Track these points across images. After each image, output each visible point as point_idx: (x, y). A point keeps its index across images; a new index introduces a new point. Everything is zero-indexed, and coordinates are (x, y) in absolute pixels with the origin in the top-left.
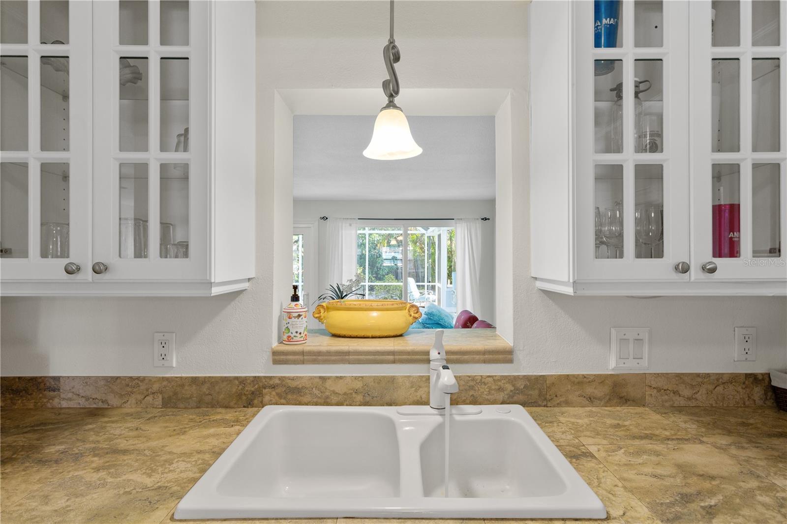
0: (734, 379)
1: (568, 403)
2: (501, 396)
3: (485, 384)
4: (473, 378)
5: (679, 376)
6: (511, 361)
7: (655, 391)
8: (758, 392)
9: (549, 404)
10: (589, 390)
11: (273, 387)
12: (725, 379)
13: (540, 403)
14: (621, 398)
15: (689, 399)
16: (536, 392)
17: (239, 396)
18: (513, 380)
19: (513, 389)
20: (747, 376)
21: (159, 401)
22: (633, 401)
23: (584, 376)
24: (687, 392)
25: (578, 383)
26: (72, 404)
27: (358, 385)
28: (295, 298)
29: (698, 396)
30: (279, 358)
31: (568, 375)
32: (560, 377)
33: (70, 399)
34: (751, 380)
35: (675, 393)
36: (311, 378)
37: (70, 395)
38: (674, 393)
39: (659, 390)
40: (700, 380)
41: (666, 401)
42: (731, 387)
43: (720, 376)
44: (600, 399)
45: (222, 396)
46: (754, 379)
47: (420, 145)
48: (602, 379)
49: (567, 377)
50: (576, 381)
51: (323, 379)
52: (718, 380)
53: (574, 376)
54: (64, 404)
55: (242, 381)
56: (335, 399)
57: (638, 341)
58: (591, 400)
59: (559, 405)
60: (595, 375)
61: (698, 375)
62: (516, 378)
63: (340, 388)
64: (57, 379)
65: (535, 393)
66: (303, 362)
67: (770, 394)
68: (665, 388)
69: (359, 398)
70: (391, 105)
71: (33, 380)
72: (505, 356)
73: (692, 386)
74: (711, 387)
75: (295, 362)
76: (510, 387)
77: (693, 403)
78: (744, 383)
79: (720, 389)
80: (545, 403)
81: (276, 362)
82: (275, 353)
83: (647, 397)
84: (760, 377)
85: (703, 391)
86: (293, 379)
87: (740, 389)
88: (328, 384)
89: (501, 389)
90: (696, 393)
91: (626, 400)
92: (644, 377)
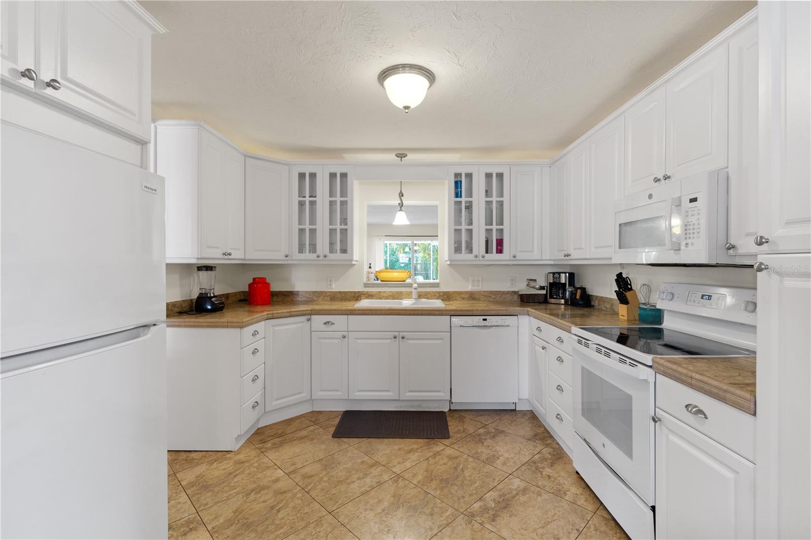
0: (508, 292)
1: (456, 300)
2: (435, 297)
3: (430, 293)
4: (426, 292)
5: (491, 292)
6: (438, 287)
8: (516, 297)
10: (463, 296)
11: (364, 294)
12: (506, 292)
15: (494, 299)
16: (446, 296)
17: (354, 297)
18: (439, 293)
20: (512, 292)
21: (329, 299)
22: (477, 299)
23: (461, 292)
24: (493, 297)
26: (302, 299)
27: (391, 294)
28: (370, 267)
30: (366, 285)
32: (454, 292)
33: (302, 298)
35: (490, 297)
36: (376, 292)
37: (302, 297)
40: (498, 293)
41: (487, 300)
42: (507, 295)
43: (504, 292)
44: (466, 299)
45: (348, 297)
46: (515, 293)
47: (409, 221)
48: (467, 293)
49: (456, 292)
50: (459, 293)
51: (380, 292)
53: (458, 291)
54: (300, 299)
55: (355, 292)
56: (383, 298)
57: (478, 281)
58: (463, 299)
59: (453, 300)
60: (465, 291)
61: (497, 291)
62: (440, 292)
63: (385, 295)
64: (298, 292)
66: (373, 287)
67: (519, 297)
68: (487, 295)
69: (391, 298)
70: (401, 210)
71: (290, 292)
72: (437, 285)
73: (495, 295)
74: (501, 295)
75: (371, 287)
76: (438, 295)
77: (495, 300)
78: (511, 294)
79: (504, 295)
81: (365, 287)
82: (365, 284)
83: (481, 298)
85: (498, 296)
86: (370, 292)
87: (510, 296)
88: (381, 294)
89: (435, 295)
90: (496, 297)
91: (474, 299)
92: (480, 292)
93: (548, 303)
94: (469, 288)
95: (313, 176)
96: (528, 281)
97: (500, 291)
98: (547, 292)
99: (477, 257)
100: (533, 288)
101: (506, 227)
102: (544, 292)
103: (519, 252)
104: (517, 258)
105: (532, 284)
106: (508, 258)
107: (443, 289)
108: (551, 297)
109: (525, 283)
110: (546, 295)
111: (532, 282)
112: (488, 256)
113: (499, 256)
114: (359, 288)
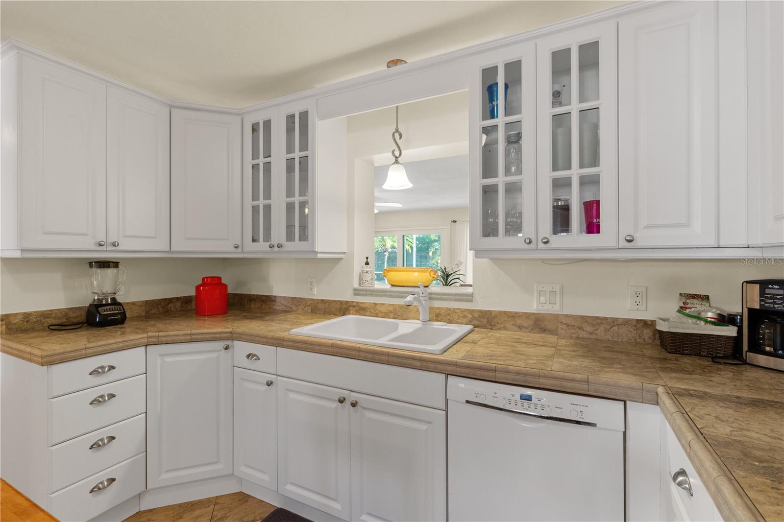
0: (626, 322)
1: (505, 329)
2: (465, 320)
3: (456, 313)
4: (449, 309)
5: (583, 318)
6: (472, 301)
7: (565, 326)
8: (647, 333)
9: (493, 328)
10: (519, 322)
11: (354, 307)
12: (620, 322)
13: (488, 327)
14: (541, 328)
15: (590, 333)
17: (340, 309)
18: (472, 312)
19: (472, 317)
20: (638, 321)
21: (309, 310)
22: (550, 331)
23: (516, 313)
24: (589, 329)
25: (512, 317)
26: (280, 308)
27: (391, 309)
28: (367, 263)
29: (598, 332)
30: (356, 292)
31: (505, 312)
32: (500, 312)
33: (279, 306)
34: (641, 324)
36: (370, 303)
37: (279, 304)
38: (579, 328)
39: (568, 325)
40: (599, 321)
41: (573, 333)
42: (624, 328)
43: (615, 320)
44: (526, 328)
45: (333, 309)
46: (646, 324)
48: (527, 316)
50: (511, 315)
51: (376, 304)
52: (613, 322)
53: (509, 312)
54: (278, 308)
55: (341, 302)
56: (380, 315)
57: (553, 292)
58: (520, 327)
59: (500, 329)
60: (523, 313)
61: (598, 318)
62: (473, 311)
63: (383, 309)
64: (275, 297)
65: (485, 321)
66: (366, 295)
68: (573, 325)
69: (392, 315)
70: (397, 162)
72: (469, 298)
73: (593, 325)
74: (608, 327)
75: (363, 295)
76: (470, 316)
77: (594, 337)
78: (635, 326)
79: (615, 329)
80: (491, 327)
81: (355, 294)
82: (355, 290)
83: (559, 330)
84: (650, 323)
85: (602, 328)
86: (362, 303)
87: (631, 330)
88: (378, 307)
89: (465, 317)
90: (597, 330)
91: (544, 330)
92: (556, 316)
93: (745, 363)
94: (533, 305)
95: (267, 124)
96: (684, 299)
97: (606, 319)
98: (740, 331)
99: (530, 242)
100: (698, 318)
101: (605, 169)
102: (731, 331)
103: (646, 227)
104: (638, 243)
105: (696, 307)
106: (613, 244)
107: (481, 304)
108: (756, 347)
109: (676, 304)
110: (738, 339)
111: (695, 301)
112: (561, 240)
113: (592, 240)
114: (347, 296)
